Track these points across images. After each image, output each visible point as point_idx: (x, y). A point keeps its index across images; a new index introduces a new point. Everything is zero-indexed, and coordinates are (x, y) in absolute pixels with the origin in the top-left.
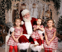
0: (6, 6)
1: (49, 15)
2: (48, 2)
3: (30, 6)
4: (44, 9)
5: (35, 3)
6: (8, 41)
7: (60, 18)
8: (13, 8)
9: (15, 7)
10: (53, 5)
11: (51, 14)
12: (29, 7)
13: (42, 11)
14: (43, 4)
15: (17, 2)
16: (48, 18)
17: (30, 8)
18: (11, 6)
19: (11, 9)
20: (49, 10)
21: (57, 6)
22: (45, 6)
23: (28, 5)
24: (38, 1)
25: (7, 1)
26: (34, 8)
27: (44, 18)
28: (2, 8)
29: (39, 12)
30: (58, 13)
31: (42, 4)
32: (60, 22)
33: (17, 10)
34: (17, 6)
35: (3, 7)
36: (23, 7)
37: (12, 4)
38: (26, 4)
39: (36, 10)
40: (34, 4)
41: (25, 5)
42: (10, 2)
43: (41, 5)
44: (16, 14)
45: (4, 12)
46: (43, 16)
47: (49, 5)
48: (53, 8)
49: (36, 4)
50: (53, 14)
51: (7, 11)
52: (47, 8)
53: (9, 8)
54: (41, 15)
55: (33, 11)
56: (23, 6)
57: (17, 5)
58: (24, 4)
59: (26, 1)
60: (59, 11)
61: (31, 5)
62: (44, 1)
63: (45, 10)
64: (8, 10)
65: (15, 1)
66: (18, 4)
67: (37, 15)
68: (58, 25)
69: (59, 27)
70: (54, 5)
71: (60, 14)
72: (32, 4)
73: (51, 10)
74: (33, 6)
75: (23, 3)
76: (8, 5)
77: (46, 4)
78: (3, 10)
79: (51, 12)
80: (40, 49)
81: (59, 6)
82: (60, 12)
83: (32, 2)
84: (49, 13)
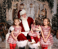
0: (7, 6)
1: (44, 14)
2: (43, 2)
4: (39, 8)
5: (32, 3)
6: (8, 39)
8: (13, 7)
9: (15, 6)
10: (47, 4)
11: (46, 13)
13: (38, 10)
15: (17, 2)
16: (43, 16)
17: (27, 7)
18: (11, 5)
19: (11, 8)
21: (51, 6)
22: (41, 5)
23: (26, 4)
24: (35, 2)
25: (8, 2)
26: (31, 7)
28: (4, 8)
30: (52, 12)
33: (17, 9)
34: (17, 6)
35: (5, 6)
36: (22, 7)
37: (13, 4)
38: (24, 4)
39: (33, 9)
40: (31, 4)
42: (11, 2)
43: (37, 5)
44: (16, 13)
45: (6, 11)
46: (39, 15)
47: (44, 4)
48: (48, 7)
49: (33, 4)
50: (47, 13)
54: (37, 14)
58: (22, 4)
59: (24, 1)
60: (53, 10)
61: (28, 5)
62: (39, 2)
64: (9, 9)
65: (15, 1)
66: (17, 4)
67: (34, 14)
69: (52, 23)
70: (49, 5)
73: (46, 9)
75: (22, 3)
76: (9, 5)
78: (5, 9)
79: (46, 11)
81: (53, 6)
83: (29, 2)
84: (44, 11)
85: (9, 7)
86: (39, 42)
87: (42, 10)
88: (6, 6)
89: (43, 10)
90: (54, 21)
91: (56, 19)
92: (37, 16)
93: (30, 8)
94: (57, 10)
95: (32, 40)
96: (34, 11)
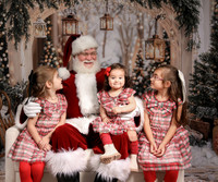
0: (9, 26)
1: (158, 53)
2: (154, 8)
3: (93, 24)
5: (109, 12)
6: (16, 146)
7: (200, 61)
8: (35, 32)
9: (40, 28)
10: (172, 16)
11: (168, 50)
12: (88, 28)
13: (136, 38)
14: (138, 17)
15: (48, 12)
16: (157, 64)
17: (92, 30)
18: (26, 25)
19: (27, 36)
20: (161, 36)
21: (188, 20)
22: (146, 20)
23: (87, 19)
24: (121, 7)
25: (14, 9)
26: (106, 29)
27: (141, 65)
29: (126, 44)
30: (190, 45)
31: (133, 17)
32: (199, 75)
33: (50, 38)
34: (48, 26)
35: (2, 29)
36: (70, 28)
37: (32, 20)
38: (78, 16)
39: (114, 35)
40: (106, 17)
41: (76, 21)
42: (25, 11)
43: (132, 19)
44: (46, 53)
46: (139, 58)
47: (159, 17)
48: (174, 27)
49: (114, 15)
50: (172, 50)
51: (16, 44)
52: (153, 30)
53: (21, 34)
54: (132, 55)
55: (105, 41)
56: (69, 24)
57: (46, 20)
58: (70, 19)
59: (77, 7)
60: (194, 36)
61: (96, 20)
62: (139, 6)
63: (146, 36)
64: (18, 40)
65: (41, 7)
66: (50, 18)
67: (118, 55)
68: (193, 86)
69: (196, 92)
70: (178, 18)
71: (198, 47)
72: (98, 18)
73: (166, 36)
74: (104, 22)
75: (68, 13)
76: (16, 22)
77: (148, 15)
78: (2, 39)
79: (167, 44)
80: (124, 171)
81: (196, 20)
82: (197, 42)
83: (98, 8)
84: (158, 45)
85: (20, 30)
86: (134, 156)
87: (152, 41)
88: (7, 25)
89: (156, 41)
90: (204, 81)
91: (212, 73)
92: (130, 62)
93: (102, 33)
94: (212, 36)
95: (106, 147)
96: (120, 42)
